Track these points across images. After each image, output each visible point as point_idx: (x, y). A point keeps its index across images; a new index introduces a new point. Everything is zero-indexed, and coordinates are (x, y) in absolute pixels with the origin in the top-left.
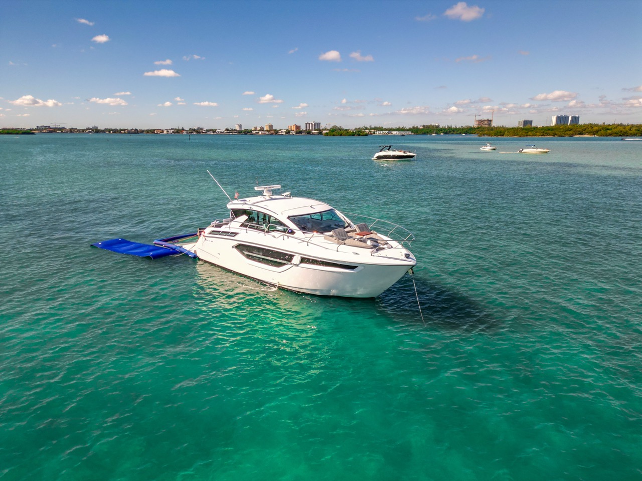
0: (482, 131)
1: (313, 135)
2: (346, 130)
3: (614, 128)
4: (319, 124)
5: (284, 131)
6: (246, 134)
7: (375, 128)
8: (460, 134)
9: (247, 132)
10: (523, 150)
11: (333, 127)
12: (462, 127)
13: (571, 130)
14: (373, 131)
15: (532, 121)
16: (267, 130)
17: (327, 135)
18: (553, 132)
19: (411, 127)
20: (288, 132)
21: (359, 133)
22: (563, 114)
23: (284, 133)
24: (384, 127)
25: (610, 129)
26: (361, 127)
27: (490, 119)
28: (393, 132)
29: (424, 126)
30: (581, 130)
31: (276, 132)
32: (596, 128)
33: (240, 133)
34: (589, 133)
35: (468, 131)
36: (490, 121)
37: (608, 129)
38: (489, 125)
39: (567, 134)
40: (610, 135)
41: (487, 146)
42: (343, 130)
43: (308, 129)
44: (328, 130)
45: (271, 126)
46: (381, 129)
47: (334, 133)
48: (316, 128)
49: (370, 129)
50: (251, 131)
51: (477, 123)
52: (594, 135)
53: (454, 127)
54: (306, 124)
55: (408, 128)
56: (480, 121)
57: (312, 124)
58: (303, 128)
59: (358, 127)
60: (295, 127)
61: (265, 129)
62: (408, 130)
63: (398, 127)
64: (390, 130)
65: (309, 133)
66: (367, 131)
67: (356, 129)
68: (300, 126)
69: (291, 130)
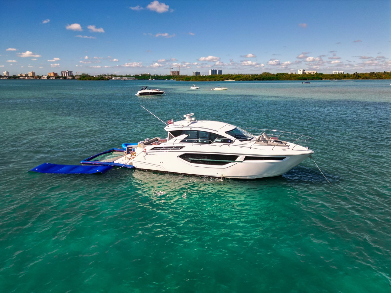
0: (176, 78)
1: (68, 79)
2: (92, 76)
3: (242, 76)
4: (71, 72)
5: (45, 77)
6: (15, 79)
7: (111, 75)
8: (164, 79)
9: (15, 77)
10: (214, 89)
11: (83, 74)
12: (164, 75)
13: (223, 77)
14: (110, 77)
15: (199, 72)
16: (31, 76)
17: (80, 80)
18: (214, 78)
19: (134, 75)
20: (49, 77)
21: (101, 78)
22: (214, 69)
23: (46, 78)
24: (117, 75)
25: (241, 77)
26: (102, 74)
27: (178, 71)
28: (124, 78)
29: (142, 74)
30: (227, 77)
31: (40, 77)
32: (234, 77)
33: (9, 78)
34: (231, 79)
35: (168, 77)
36: (178, 72)
37: (239, 77)
38: (178, 74)
39: (221, 80)
40: (241, 80)
41: (193, 87)
42: (90, 76)
43: (63, 75)
44: (78, 76)
45: (34, 73)
46: (115, 76)
47: (85, 78)
48: (70, 75)
49: (108, 76)
50: (18, 77)
51: (171, 73)
52: (233, 80)
53: (159, 75)
54: (62, 72)
55: (132, 76)
56: (173, 72)
57: (66, 72)
58: (60, 75)
59: (99, 75)
60: (53, 74)
61: (29, 75)
62: (132, 77)
63: (126, 75)
64: (122, 77)
65: (65, 78)
66: (106, 77)
67: (98, 76)
68: (57, 74)
69: (51, 76)
